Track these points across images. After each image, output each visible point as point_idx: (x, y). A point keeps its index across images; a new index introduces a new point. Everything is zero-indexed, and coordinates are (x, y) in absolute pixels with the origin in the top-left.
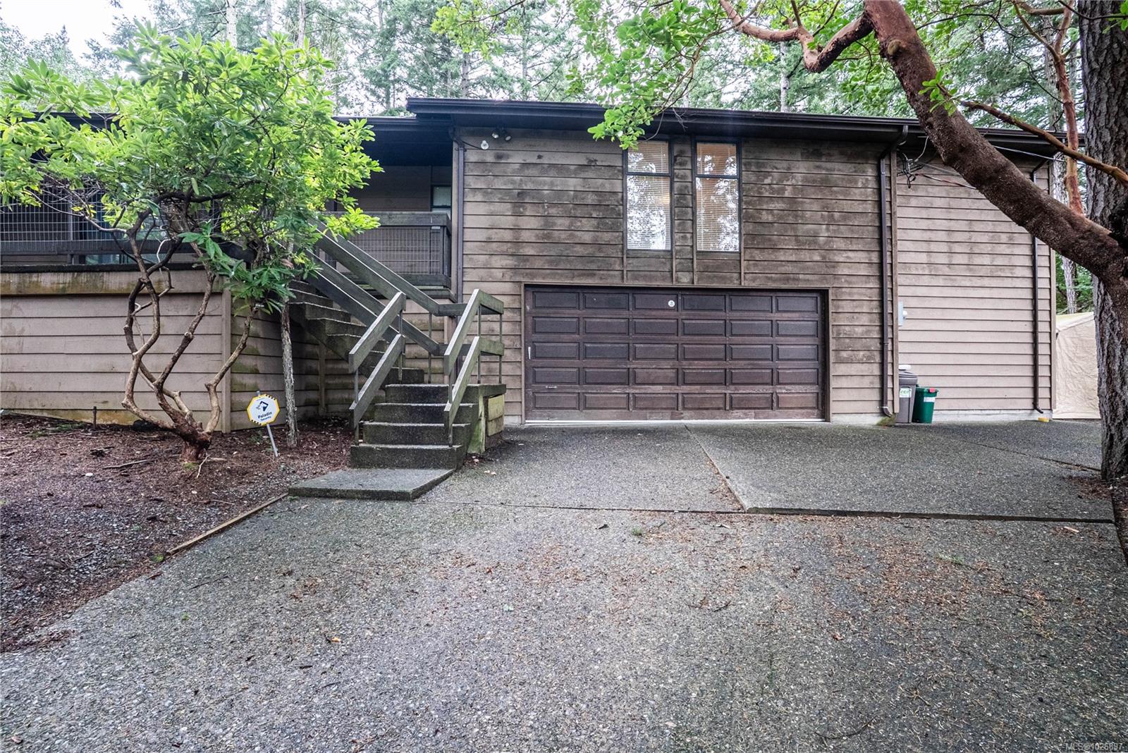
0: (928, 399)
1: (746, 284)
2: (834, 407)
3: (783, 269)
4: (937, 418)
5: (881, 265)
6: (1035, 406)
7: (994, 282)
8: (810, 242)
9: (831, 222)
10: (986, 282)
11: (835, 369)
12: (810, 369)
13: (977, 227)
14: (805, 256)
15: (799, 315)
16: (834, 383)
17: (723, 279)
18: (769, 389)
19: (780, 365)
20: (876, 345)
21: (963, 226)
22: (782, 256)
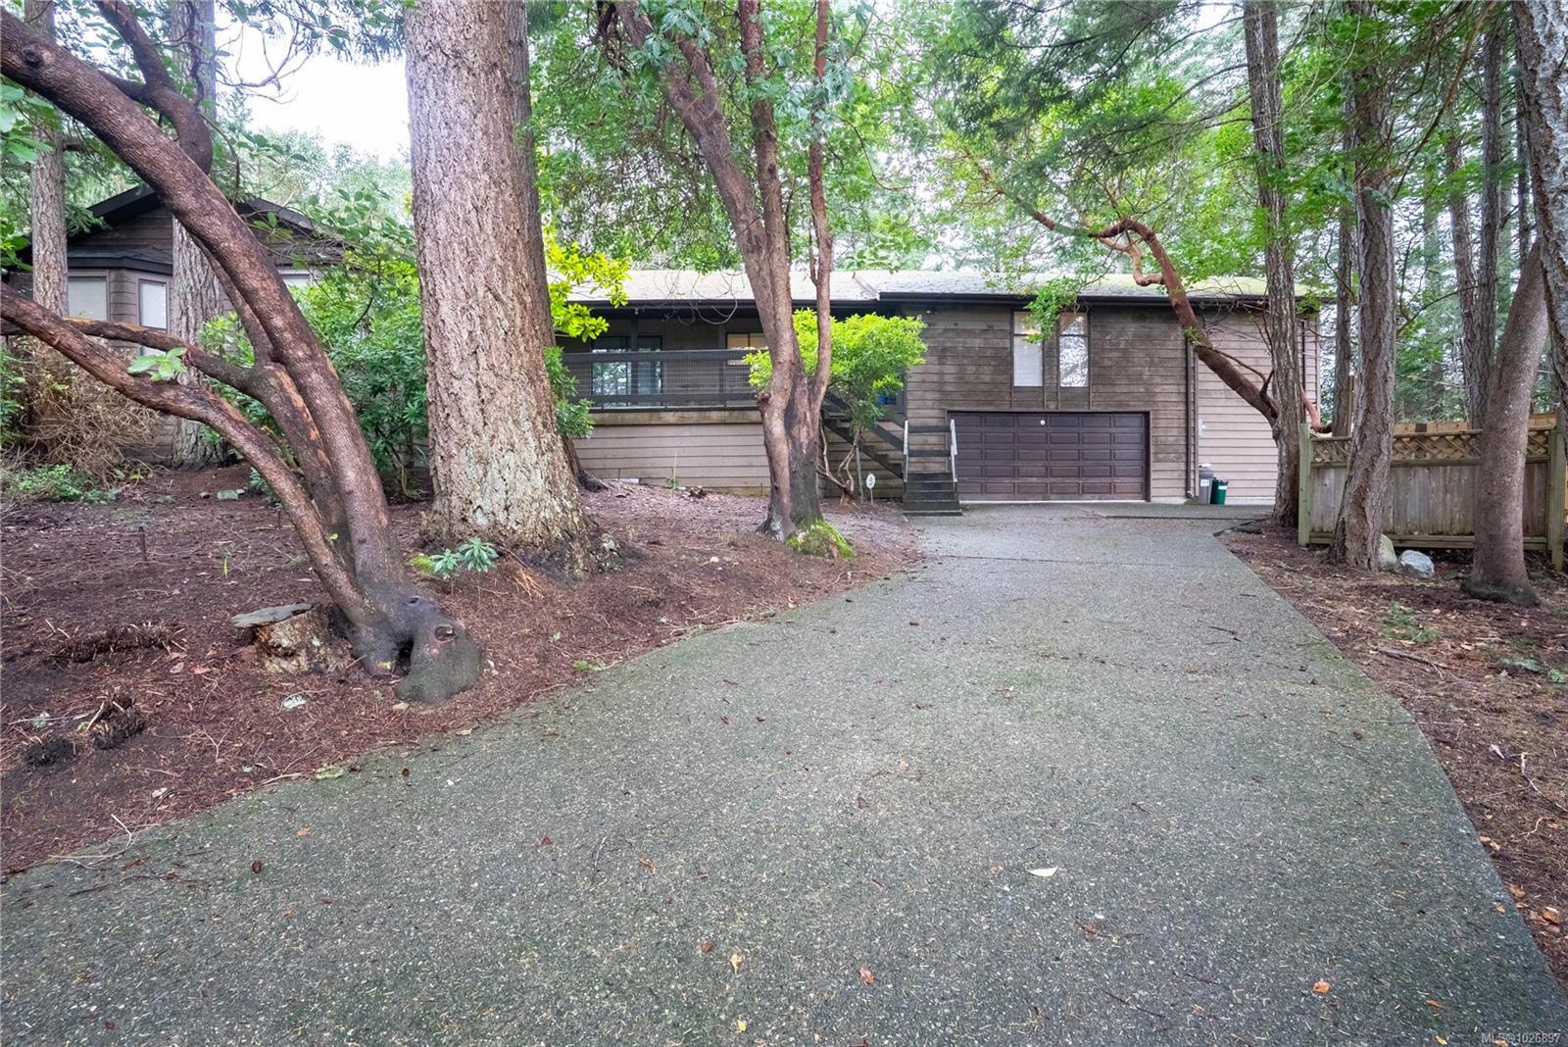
0: (1221, 488)
1: (1093, 409)
2: (1153, 492)
3: (1118, 398)
4: (1229, 500)
5: (1187, 394)
8: (1137, 379)
9: (1152, 364)
11: (1153, 466)
14: (1134, 389)
15: (1130, 430)
16: (1153, 476)
17: (1078, 406)
18: (1108, 480)
19: (1117, 464)
20: (1182, 449)
22: (1117, 389)
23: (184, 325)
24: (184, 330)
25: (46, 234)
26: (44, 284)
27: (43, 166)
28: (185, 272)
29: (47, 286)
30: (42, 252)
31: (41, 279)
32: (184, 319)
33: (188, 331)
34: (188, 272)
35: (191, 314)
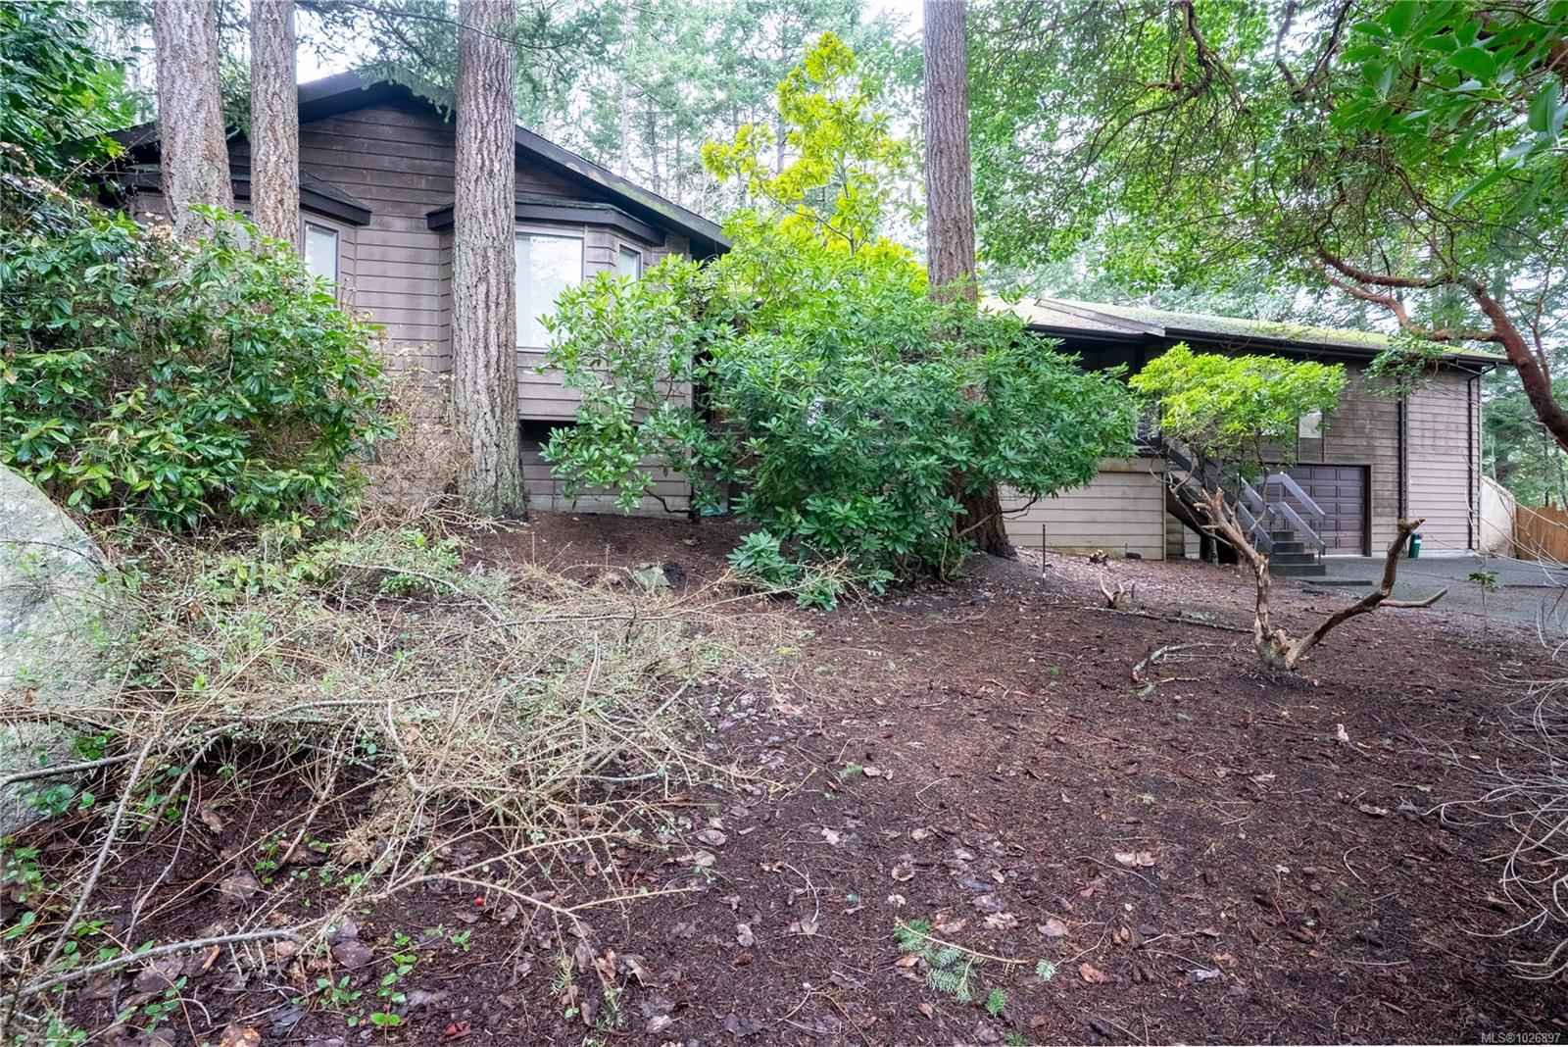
0: (1417, 541)
1: (1326, 461)
2: (1374, 546)
3: (1347, 451)
4: (1422, 554)
5: (1400, 448)
6: (1470, 546)
7: (1448, 459)
8: (1359, 432)
9: (1373, 418)
10: (1442, 458)
11: (1375, 520)
12: (1356, 520)
13: (1439, 419)
14: (1358, 442)
15: (1351, 482)
16: (1374, 530)
17: (1314, 458)
18: (1333, 534)
19: (1341, 517)
20: (1396, 504)
21: (1429, 418)
22: (1346, 442)
23: (482, 297)
24: (482, 305)
25: (279, 126)
26: (275, 210)
27: (276, 16)
28: (485, 215)
29: (280, 215)
30: (273, 158)
31: (271, 203)
32: (482, 288)
33: (488, 307)
34: (490, 215)
35: (493, 282)
